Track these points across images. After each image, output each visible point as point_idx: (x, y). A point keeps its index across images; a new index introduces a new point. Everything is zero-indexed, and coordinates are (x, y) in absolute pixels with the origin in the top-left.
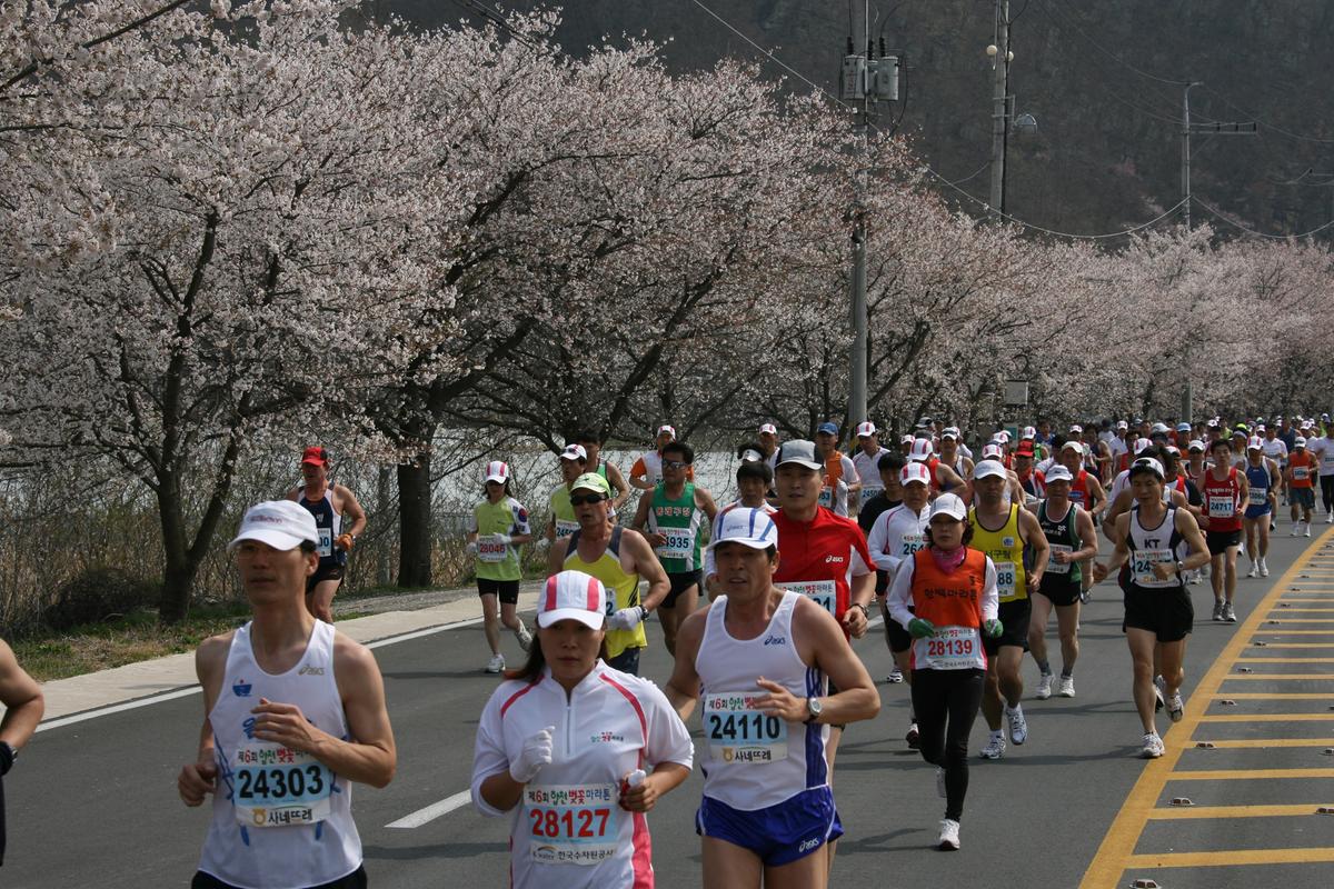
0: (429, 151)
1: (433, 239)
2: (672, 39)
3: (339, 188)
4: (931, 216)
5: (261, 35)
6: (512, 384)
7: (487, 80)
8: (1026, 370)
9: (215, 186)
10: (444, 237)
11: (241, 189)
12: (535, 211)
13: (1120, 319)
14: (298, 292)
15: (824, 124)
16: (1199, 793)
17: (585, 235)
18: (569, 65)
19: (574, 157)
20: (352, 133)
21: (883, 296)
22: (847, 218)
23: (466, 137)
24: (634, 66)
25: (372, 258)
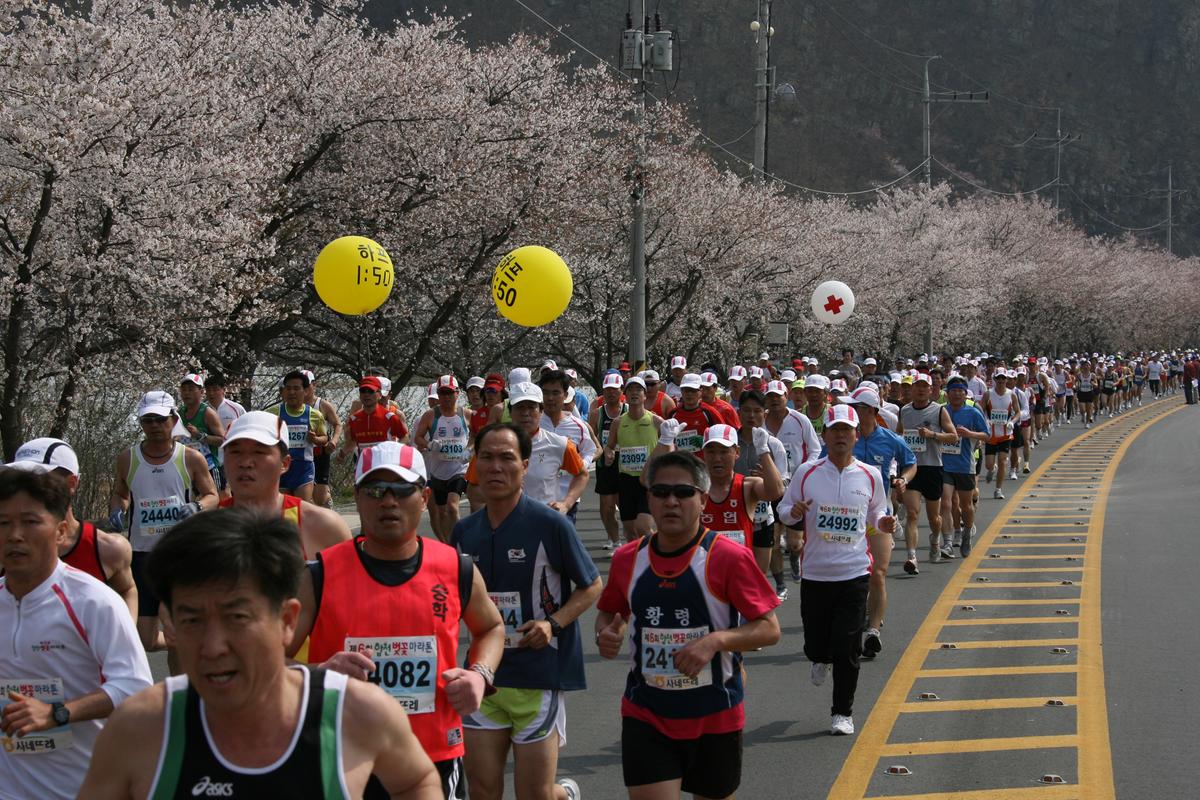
0: (251, 116)
1: (254, 197)
2: (470, 15)
3: (167, 148)
4: (703, 175)
5: (94, 8)
6: (326, 326)
7: (301, 50)
8: (787, 313)
9: (52, 146)
10: (263, 194)
11: (76, 148)
12: (346, 170)
13: (869, 268)
14: (130, 242)
15: (608, 92)
16: (944, 689)
17: (392, 192)
18: (376, 37)
19: (382, 121)
20: (179, 99)
21: (660, 247)
22: (628, 178)
23: (283, 102)
24: (435, 39)
25: (197, 213)
